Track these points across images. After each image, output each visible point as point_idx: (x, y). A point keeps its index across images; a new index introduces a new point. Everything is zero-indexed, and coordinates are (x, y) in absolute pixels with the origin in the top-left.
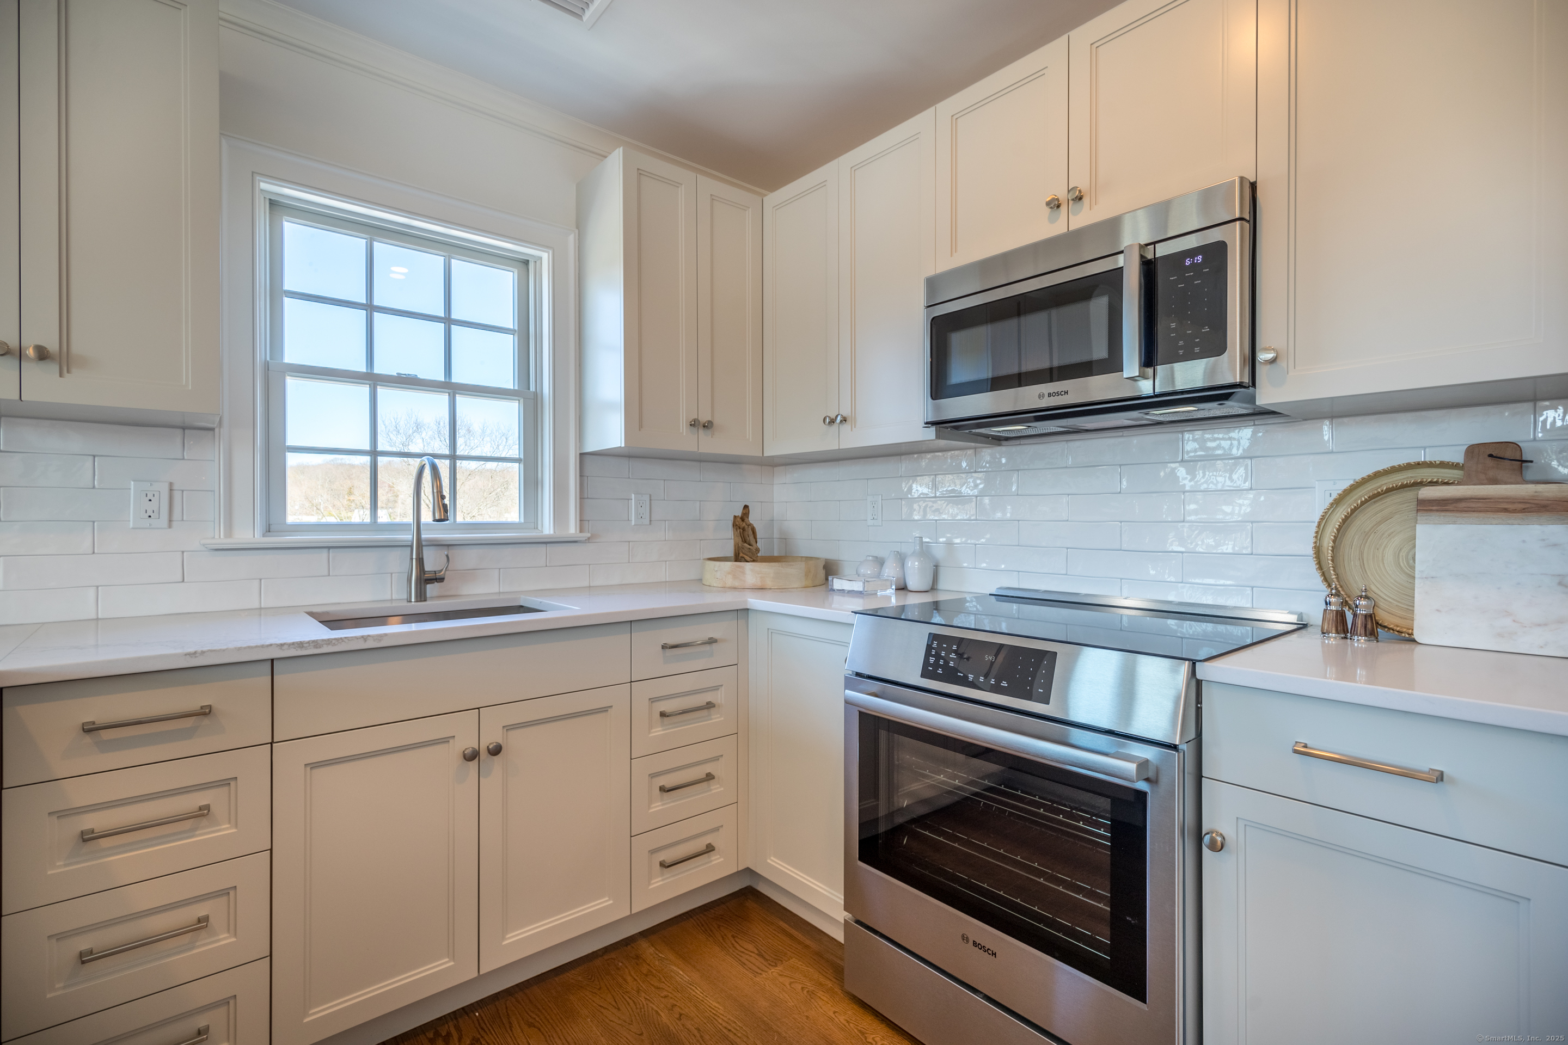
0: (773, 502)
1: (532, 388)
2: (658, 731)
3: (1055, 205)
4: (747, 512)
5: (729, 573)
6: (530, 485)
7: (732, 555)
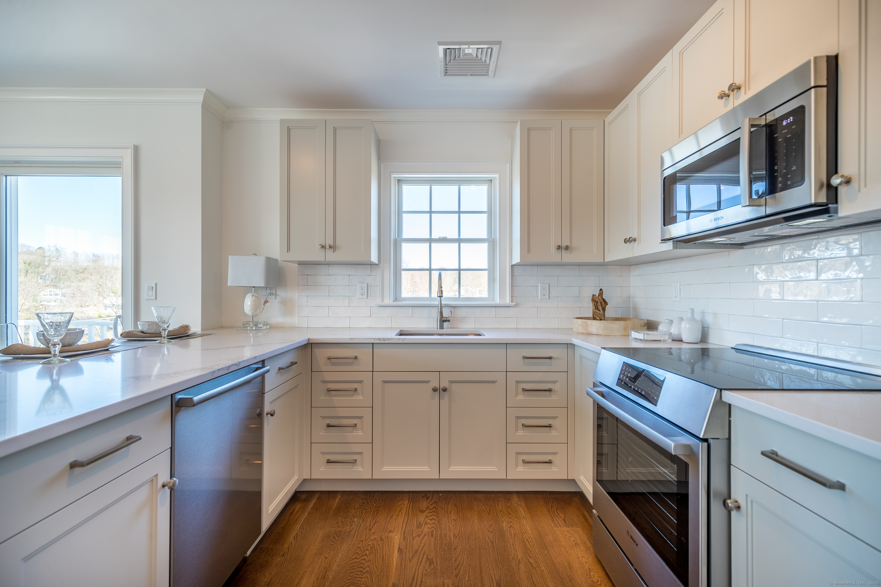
0: (630, 287)
1: (493, 236)
2: (521, 397)
3: (723, 96)
4: (602, 292)
5: (580, 325)
6: (491, 280)
7: (592, 316)
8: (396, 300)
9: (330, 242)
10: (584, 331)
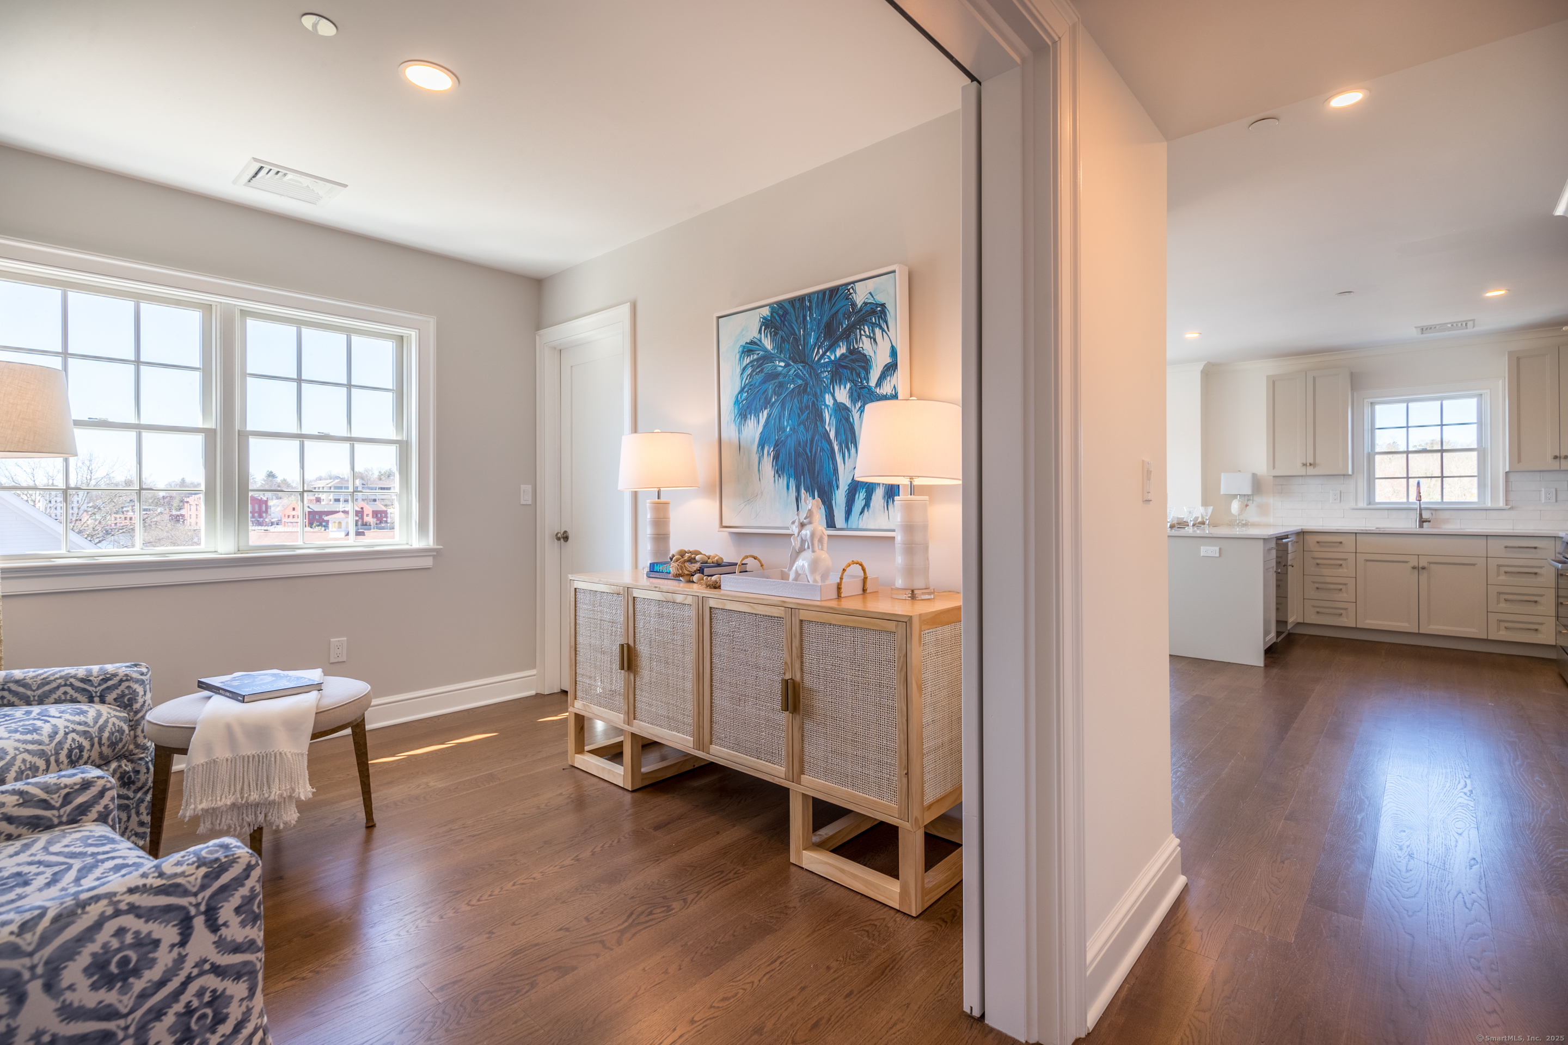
1: (1483, 446)
2: (1503, 578)
6: (1481, 486)
8: (1370, 504)
9: (1310, 460)
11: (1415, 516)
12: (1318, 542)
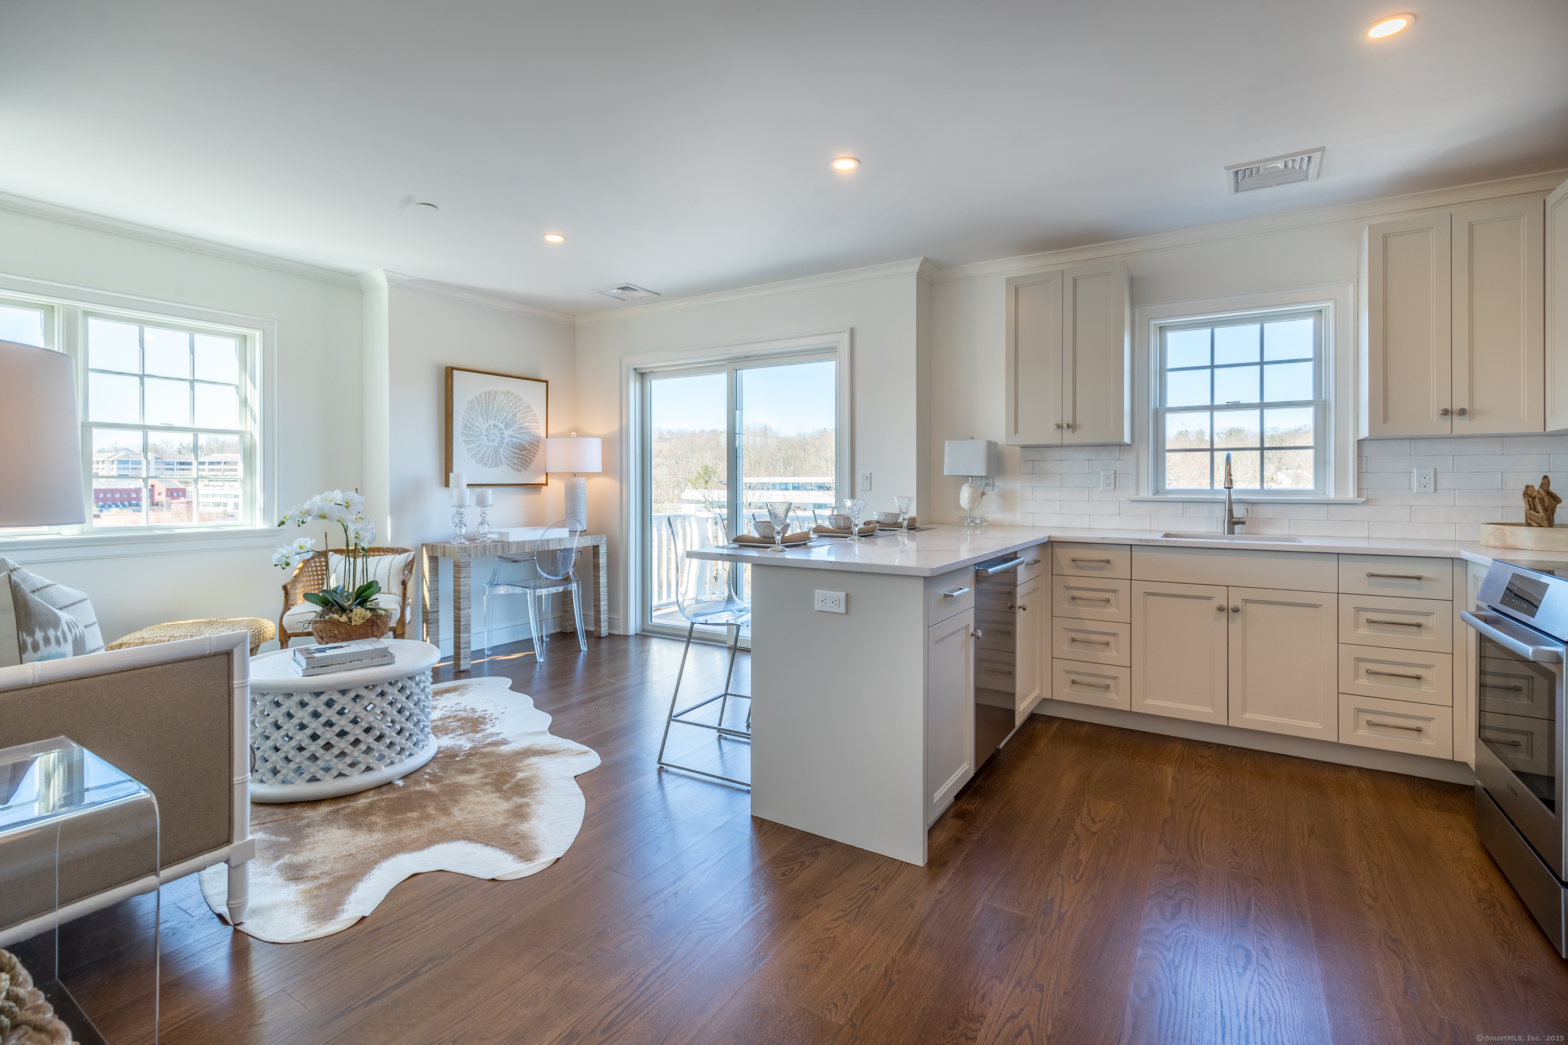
1: (1324, 398)
2: (1364, 631)
6: (1320, 464)
7: (1524, 521)
8: (1157, 492)
9: (1068, 419)
10: (1497, 543)
11: (1220, 513)
12: (1074, 561)
